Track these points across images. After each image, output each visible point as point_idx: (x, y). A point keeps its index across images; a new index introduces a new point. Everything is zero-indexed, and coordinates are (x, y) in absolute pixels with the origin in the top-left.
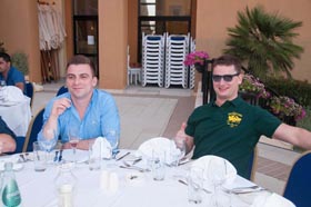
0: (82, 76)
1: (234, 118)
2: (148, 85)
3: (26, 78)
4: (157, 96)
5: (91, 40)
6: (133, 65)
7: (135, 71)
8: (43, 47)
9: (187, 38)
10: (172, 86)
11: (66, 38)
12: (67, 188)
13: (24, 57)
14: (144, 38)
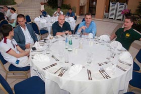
0: (90, 18)
1: (128, 35)
2: (110, 18)
3: (75, 14)
4: (112, 22)
5: (94, 3)
6: (106, 12)
7: (107, 14)
8: (80, 5)
9: (125, 4)
10: (117, 20)
11: (87, 3)
12: (81, 43)
13: (75, 8)
14: (111, 3)
